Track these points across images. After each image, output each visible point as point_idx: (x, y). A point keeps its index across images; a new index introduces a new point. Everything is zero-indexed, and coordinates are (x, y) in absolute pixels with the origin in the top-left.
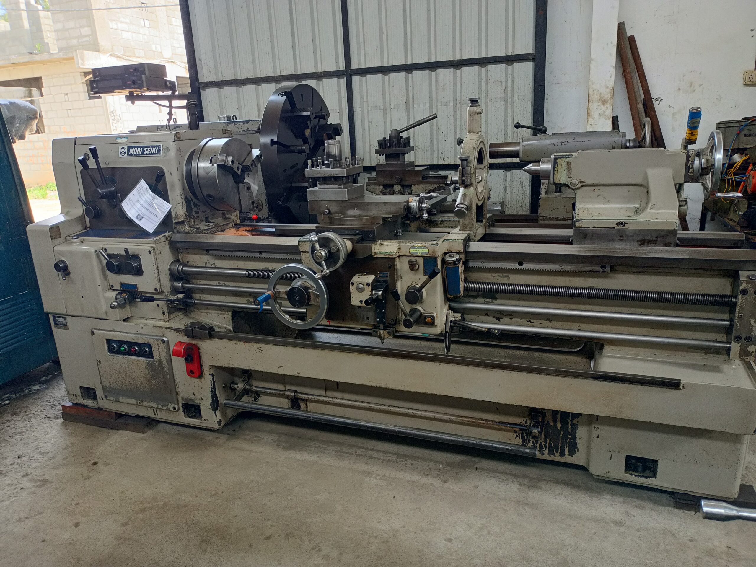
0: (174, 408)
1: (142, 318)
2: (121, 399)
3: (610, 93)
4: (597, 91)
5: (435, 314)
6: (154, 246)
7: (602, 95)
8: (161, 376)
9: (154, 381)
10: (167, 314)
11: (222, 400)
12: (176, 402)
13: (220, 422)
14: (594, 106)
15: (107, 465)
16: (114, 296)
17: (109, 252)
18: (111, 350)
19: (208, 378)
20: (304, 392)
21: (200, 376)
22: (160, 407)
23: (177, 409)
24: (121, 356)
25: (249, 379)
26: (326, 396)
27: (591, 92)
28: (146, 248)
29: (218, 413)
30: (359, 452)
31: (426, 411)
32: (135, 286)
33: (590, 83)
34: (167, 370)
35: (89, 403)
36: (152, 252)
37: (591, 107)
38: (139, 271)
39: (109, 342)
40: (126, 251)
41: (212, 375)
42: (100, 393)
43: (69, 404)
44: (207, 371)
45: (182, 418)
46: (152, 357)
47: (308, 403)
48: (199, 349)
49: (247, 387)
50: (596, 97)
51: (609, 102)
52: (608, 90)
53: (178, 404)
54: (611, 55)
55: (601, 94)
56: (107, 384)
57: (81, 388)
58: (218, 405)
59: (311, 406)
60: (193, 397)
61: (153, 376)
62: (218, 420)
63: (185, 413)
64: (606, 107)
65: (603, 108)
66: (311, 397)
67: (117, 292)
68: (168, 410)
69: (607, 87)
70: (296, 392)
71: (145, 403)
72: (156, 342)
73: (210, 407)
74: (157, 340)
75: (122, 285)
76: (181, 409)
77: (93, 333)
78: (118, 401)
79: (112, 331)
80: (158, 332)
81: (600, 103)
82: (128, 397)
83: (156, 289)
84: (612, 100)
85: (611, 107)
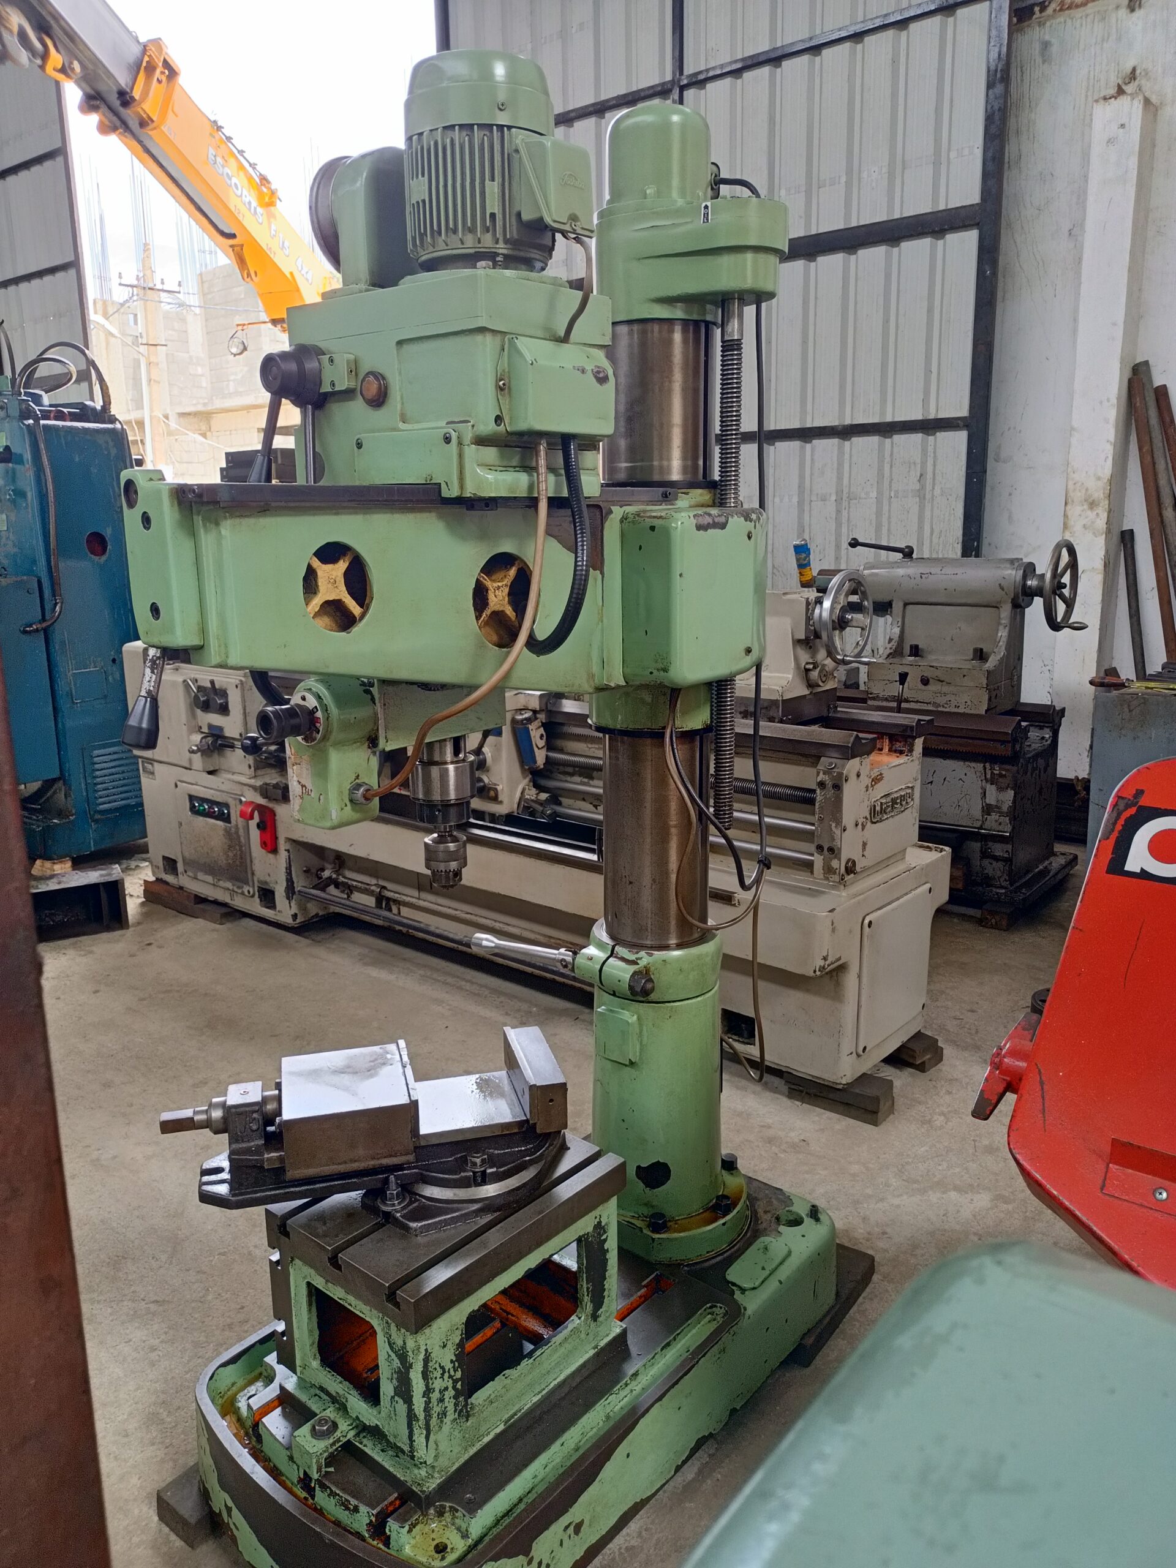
0: (249, 892)
1: (228, 772)
2: (200, 876)
3: (1104, 489)
4: (1079, 484)
5: (499, 788)
6: (243, 679)
7: (1090, 492)
8: (238, 848)
9: (230, 854)
10: (253, 768)
11: (299, 884)
12: (251, 883)
13: (295, 916)
14: (1075, 511)
15: (160, 947)
16: (199, 740)
17: (200, 683)
18: (193, 809)
19: (283, 855)
20: (393, 890)
21: (274, 850)
22: (236, 889)
23: (251, 893)
24: (201, 818)
25: (340, 867)
26: (419, 899)
27: (1071, 486)
28: (233, 681)
29: (293, 903)
30: (450, 980)
31: (514, 926)
32: (221, 729)
33: (1069, 470)
34: (242, 839)
35: (170, 878)
36: (239, 686)
37: (1069, 513)
38: (224, 710)
39: (192, 798)
40: (212, 682)
41: (288, 851)
42: (180, 867)
43: (152, 878)
44: (282, 845)
45: (256, 907)
46: (230, 822)
47: (401, 907)
48: (275, 815)
49: (334, 876)
50: (1079, 494)
51: (1101, 505)
52: (1100, 484)
53: (253, 887)
54: (1107, 421)
55: (1087, 490)
56: (187, 854)
57: (165, 858)
58: (294, 893)
59: (405, 911)
60: (268, 879)
61: (230, 847)
62: (293, 913)
63: (261, 901)
64: (1095, 513)
65: (1091, 515)
66: (404, 898)
67: (203, 735)
68: (243, 893)
69: (1099, 479)
70: (384, 888)
71: (221, 883)
72: (234, 802)
73: (284, 894)
74: (235, 799)
75: (210, 726)
76: (257, 894)
77: (176, 786)
78: (196, 878)
79: (192, 784)
80: (237, 789)
81: (1086, 507)
82: (206, 873)
83: (241, 735)
84: (1107, 502)
85: (1106, 515)
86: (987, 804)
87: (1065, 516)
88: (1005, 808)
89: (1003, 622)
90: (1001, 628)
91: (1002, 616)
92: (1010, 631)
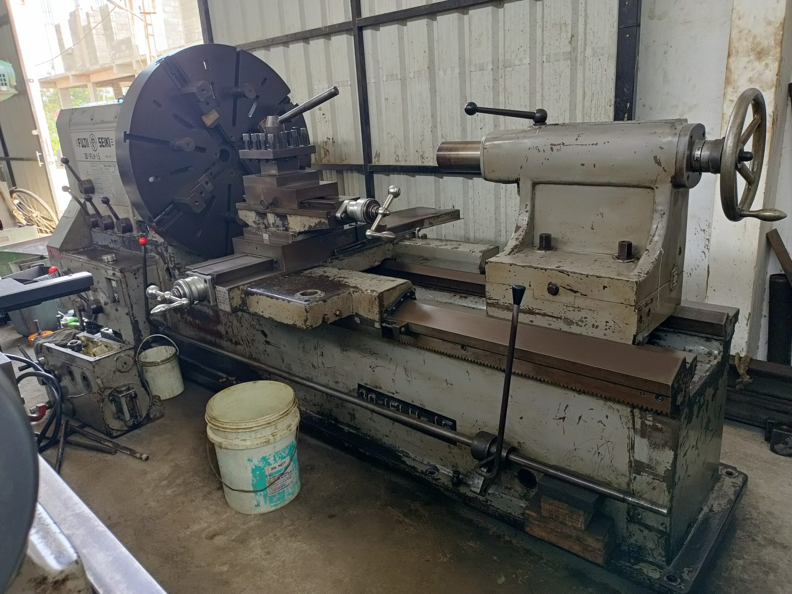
3: (776, 34)
4: (746, 32)
7: (758, 40)
27: (735, 35)
33: (734, 16)
37: (732, 66)
50: (745, 43)
51: (771, 53)
52: (771, 29)
64: (764, 63)
65: (759, 66)
69: (769, 23)
81: (752, 57)
84: (778, 50)
85: (776, 65)
86: (636, 461)
87: (728, 69)
88: (661, 470)
89: (660, 208)
90: (657, 216)
91: (657, 201)
92: (669, 221)
